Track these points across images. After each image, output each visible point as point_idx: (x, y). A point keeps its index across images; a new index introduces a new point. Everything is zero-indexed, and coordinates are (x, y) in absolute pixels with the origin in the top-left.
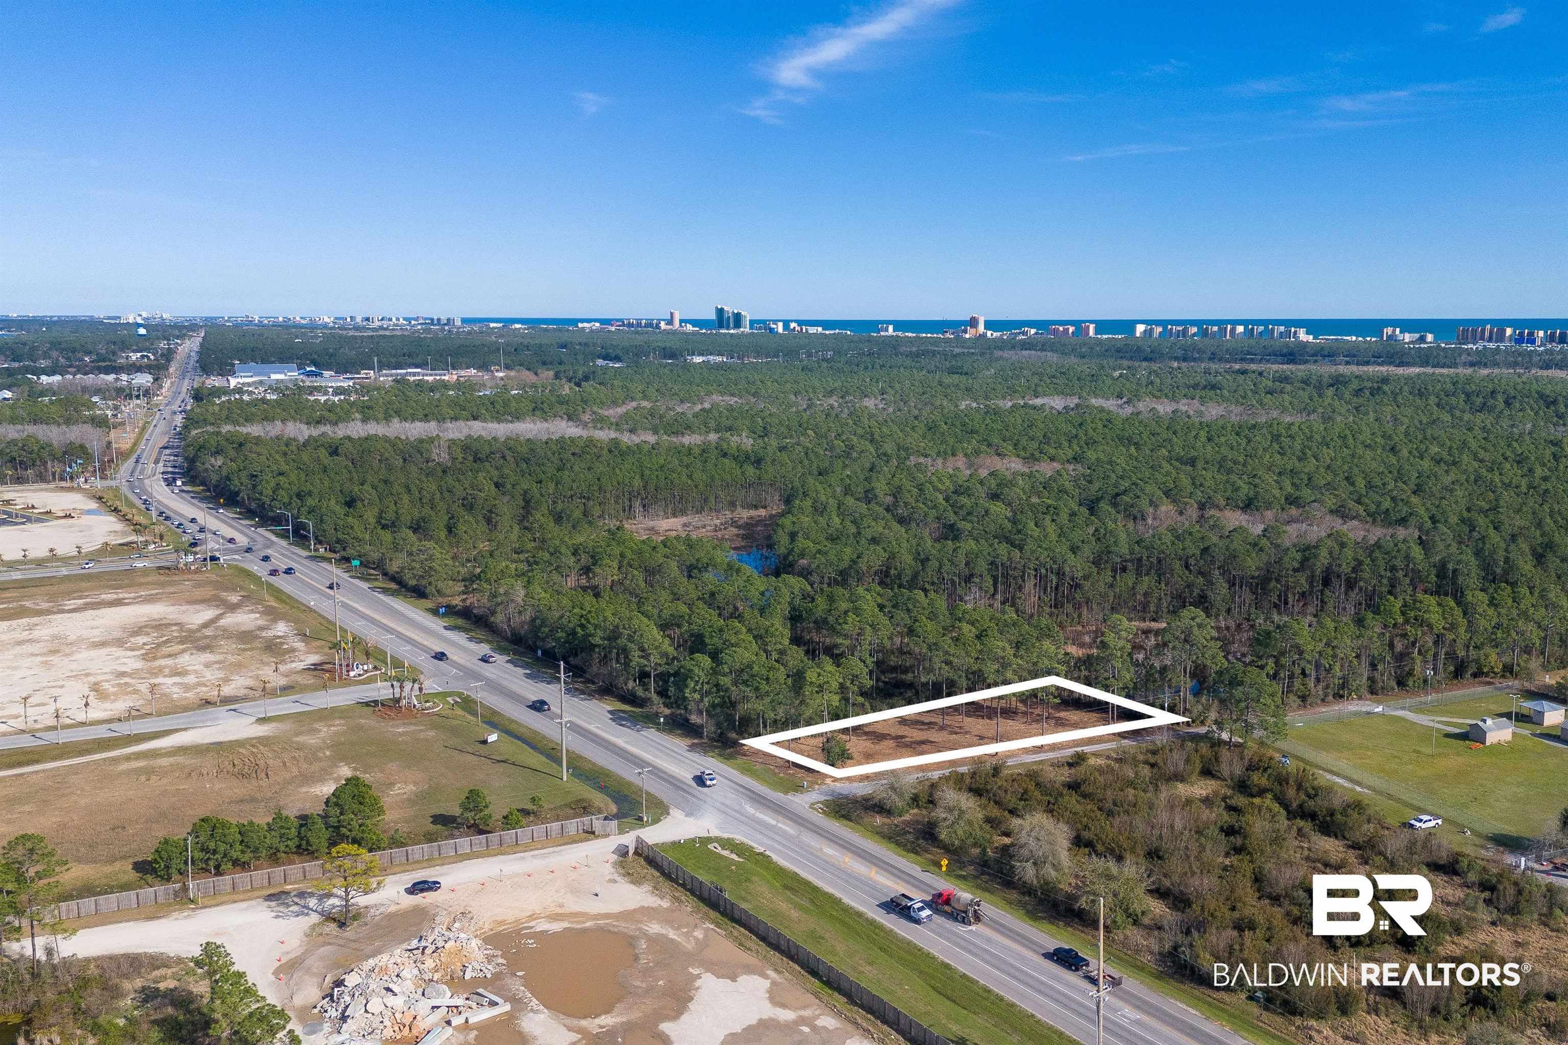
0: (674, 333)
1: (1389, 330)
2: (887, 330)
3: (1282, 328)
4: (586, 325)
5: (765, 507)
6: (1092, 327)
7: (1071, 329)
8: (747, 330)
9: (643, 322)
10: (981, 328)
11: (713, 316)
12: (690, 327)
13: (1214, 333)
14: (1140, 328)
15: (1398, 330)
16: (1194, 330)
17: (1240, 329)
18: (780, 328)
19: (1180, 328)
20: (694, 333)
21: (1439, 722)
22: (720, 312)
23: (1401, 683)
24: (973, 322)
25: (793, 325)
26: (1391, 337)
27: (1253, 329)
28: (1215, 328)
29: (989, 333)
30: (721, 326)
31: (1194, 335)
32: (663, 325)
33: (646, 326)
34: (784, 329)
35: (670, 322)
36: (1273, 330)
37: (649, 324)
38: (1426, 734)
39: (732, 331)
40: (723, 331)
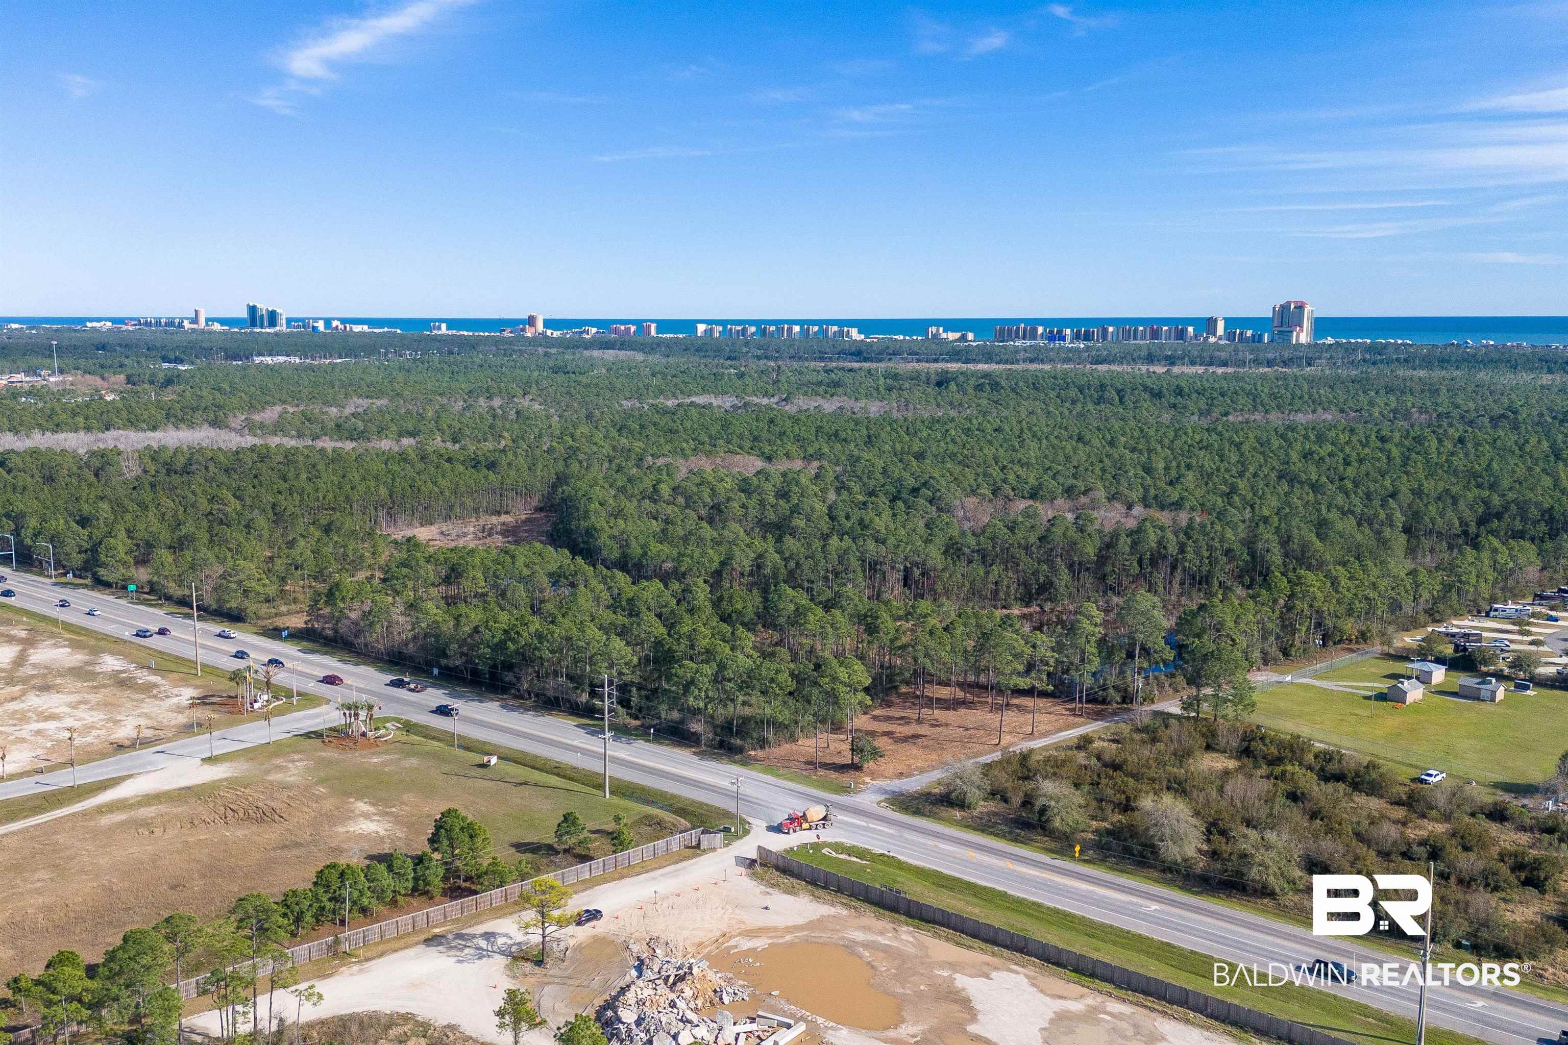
0: (203, 332)
1: (934, 329)
2: (439, 328)
3: (835, 328)
4: (95, 324)
5: (507, 513)
6: (653, 326)
7: (633, 328)
8: (284, 328)
9: (163, 321)
10: (540, 327)
11: (244, 314)
12: (217, 327)
13: (772, 333)
14: (701, 328)
15: (941, 329)
16: (753, 329)
17: (796, 329)
18: (321, 325)
19: (739, 328)
20: (224, 333)
21: (1345, 686)
22: (252, 309)
23: (1286, 653)
24: (531, 321)
25: (335, 323)
26: (935, 336)
27: (808, 329)
28: (773, 328)
29: (549, 332)
30: (253, 323)
31: (753, 334)
32: (186, 324)
33: (166, 324)
34: (326, 328)
35: (195, 321)
36: (827, 330)
37: (170, 323)
38: (1348, 698)
39: (268, 330)
40: (257, 330)
